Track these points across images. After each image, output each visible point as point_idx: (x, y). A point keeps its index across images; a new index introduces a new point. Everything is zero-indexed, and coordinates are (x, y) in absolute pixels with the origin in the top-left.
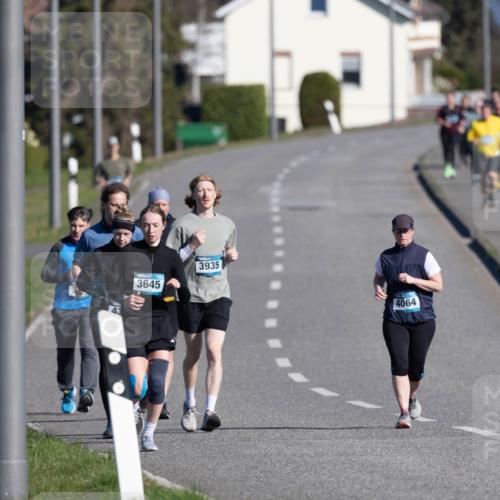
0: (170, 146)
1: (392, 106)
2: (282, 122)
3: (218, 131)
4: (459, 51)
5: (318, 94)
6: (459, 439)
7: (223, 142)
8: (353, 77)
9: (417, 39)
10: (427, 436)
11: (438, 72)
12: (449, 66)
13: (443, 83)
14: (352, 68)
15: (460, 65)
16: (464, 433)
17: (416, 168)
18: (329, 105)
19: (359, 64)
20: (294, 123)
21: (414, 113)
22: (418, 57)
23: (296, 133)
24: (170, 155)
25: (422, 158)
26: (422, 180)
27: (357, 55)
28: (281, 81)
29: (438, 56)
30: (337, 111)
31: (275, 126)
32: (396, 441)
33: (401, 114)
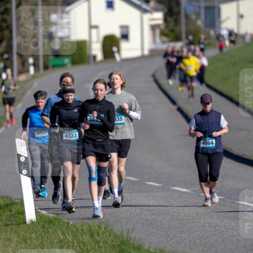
0: (46, 67)
1: (142, 49)
2: (95, 57)
3: (67, 61)
4: (171, 25)
5: (110, 44)
6: (173, 193)
7: (69, 65)
8: (125, 37)
9: (153, 20)
11: (163, 34)
12: (167, 31)
13: (165, 39)
14: (125, 33)
15: (172, 31)
17: (153, 76)
18: (115, 49)
19: (127, 31)
20: (100, 56)
21: (153, 52)
22: (153, 28)
23: (101, 62)
24: (47, 72)
25: (156, 71)
26: (156, 81)
27: (127, 27)
28: (94, 38)
29: (162, 27)
30: (119, 51)
31: (91, 58)
32: (145, 194)
33: (146, 52)
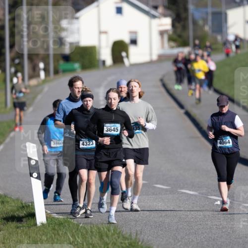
0: (56, 72)
1: (151, 54)
2: (104, 62)
3: (77, 66)
4: (179, 31)
5: (119, 49)
6: (181, 195)
7: (79, 70)
8: (134, 42)
9: (161, 25)
10: (166, 194)
11: (171, 39)
12: (175, 37)
13: (173, 44)
14: (134, 38)
15: (180, 36)
16: (183, 193)
17: (162, 80)
18: (124, 54)
19: (136, 37)
20: (109, 61)
21: (162, 58)
22: (162, 33)
23: (110, 66)
24: (57, 76)
25: (164, 76)
26: (164, 86)
27: (135, 33)
28: (103, 44)
29: (171, 33)
30: (127, 56)
31: (101, 64)
32: (154, 196)
33: (155, 58)
